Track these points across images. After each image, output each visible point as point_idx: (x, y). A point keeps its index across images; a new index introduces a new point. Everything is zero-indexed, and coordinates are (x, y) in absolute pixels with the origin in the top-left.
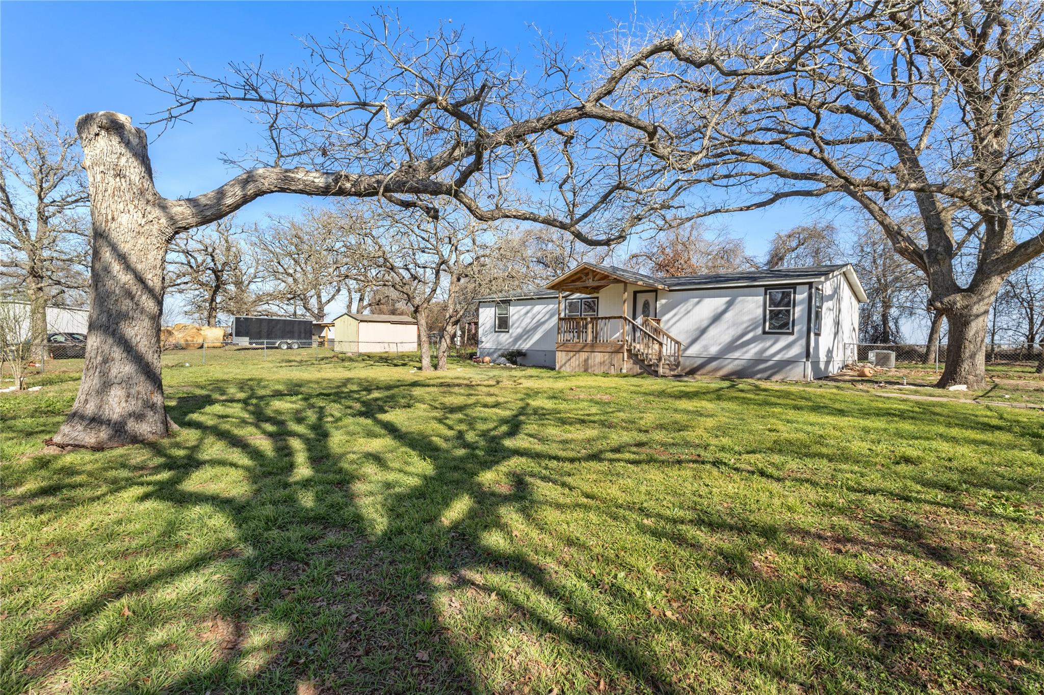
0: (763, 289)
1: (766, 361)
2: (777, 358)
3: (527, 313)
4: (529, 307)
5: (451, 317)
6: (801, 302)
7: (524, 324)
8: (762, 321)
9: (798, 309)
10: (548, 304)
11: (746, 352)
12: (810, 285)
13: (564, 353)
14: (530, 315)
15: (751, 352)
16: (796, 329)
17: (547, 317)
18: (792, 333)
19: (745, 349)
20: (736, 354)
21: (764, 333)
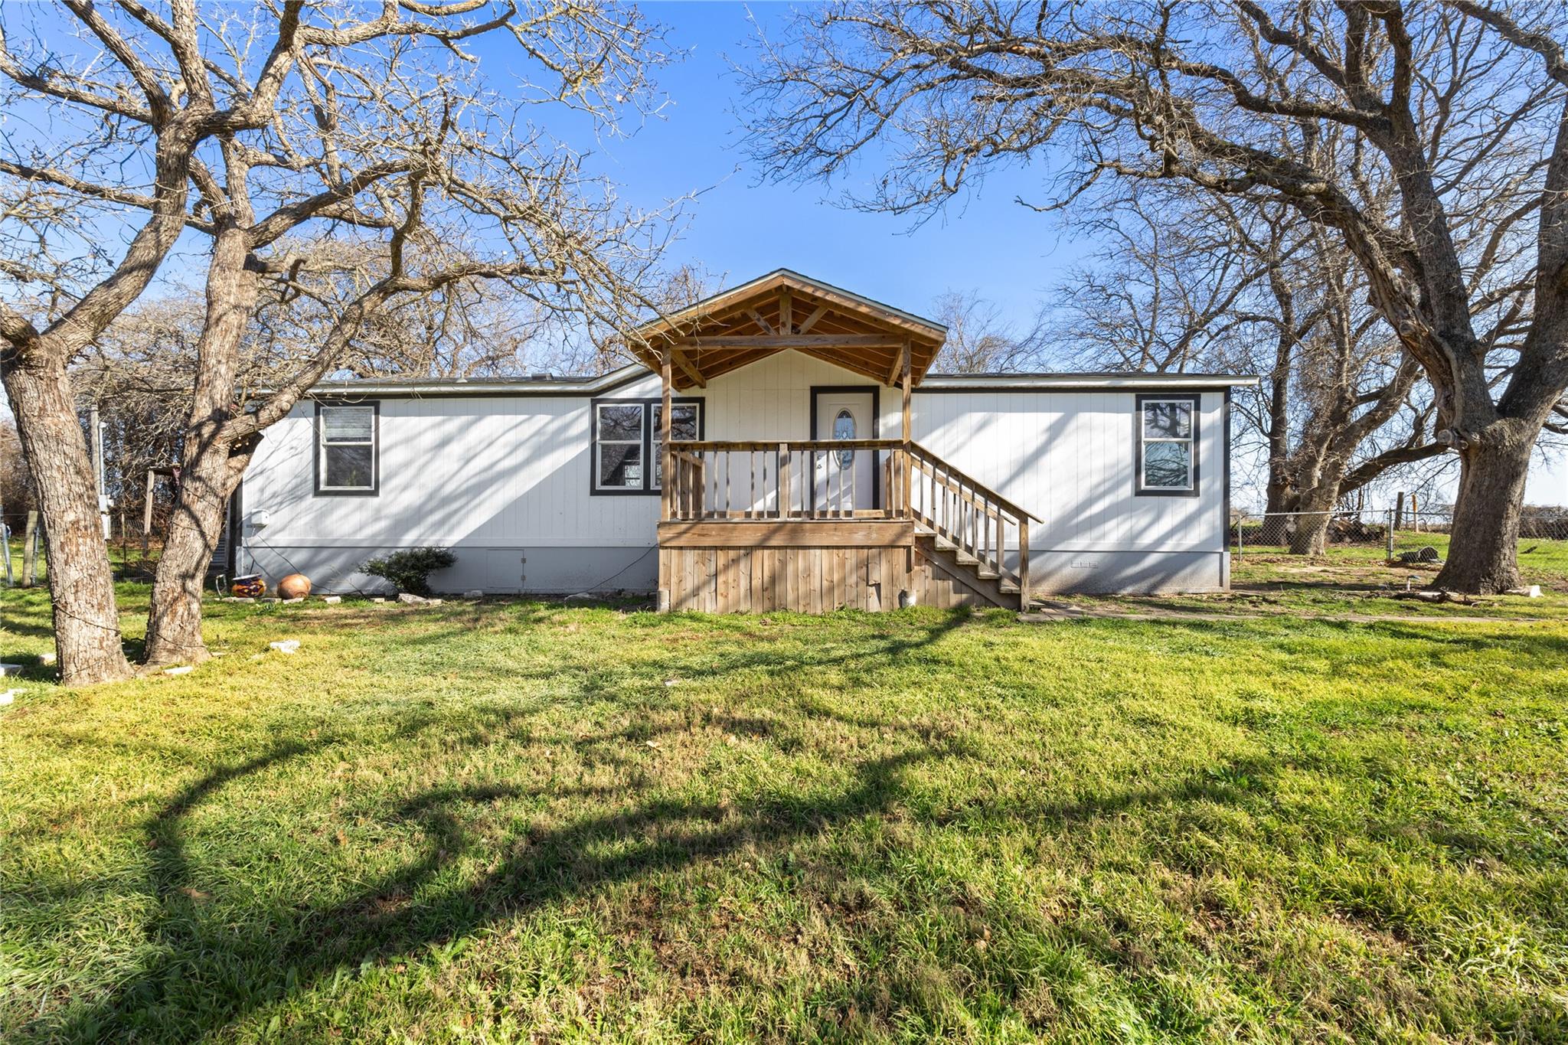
0: (1131, 397)
1: (1145, 553)
2: (1169, 546)
3: (444, 443)
4: (454, 424)
5: (220, 417)
6: (1212, 428)
7: (430, 479)
8: (1131, 470)
9: (1204, 445)
10: (532, 414)
11: (1104, 536)
12: (1226, 390)
13: (690, 557)
14: (456, 449)
15: (1112, 536)
16: (1203, 484)
17: (521, 455)
18: (1196, 493)
19: (1097, 532)
20: (1079, 543)
21: (1139, 493)
